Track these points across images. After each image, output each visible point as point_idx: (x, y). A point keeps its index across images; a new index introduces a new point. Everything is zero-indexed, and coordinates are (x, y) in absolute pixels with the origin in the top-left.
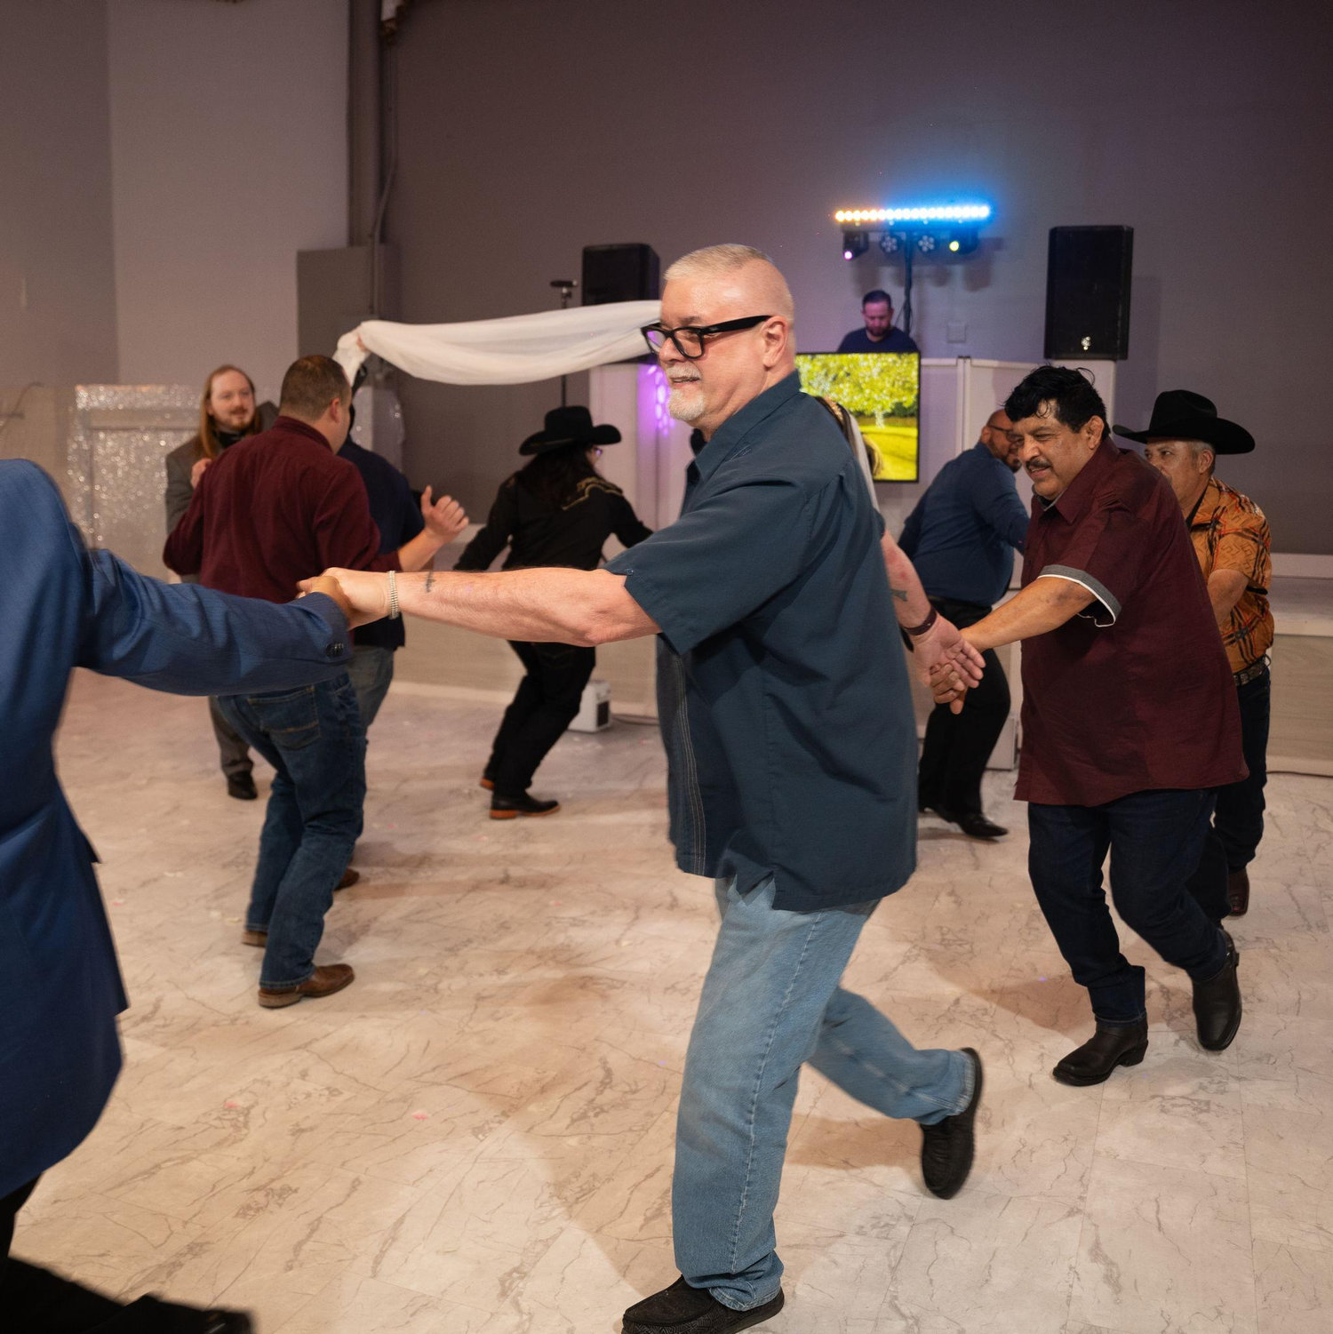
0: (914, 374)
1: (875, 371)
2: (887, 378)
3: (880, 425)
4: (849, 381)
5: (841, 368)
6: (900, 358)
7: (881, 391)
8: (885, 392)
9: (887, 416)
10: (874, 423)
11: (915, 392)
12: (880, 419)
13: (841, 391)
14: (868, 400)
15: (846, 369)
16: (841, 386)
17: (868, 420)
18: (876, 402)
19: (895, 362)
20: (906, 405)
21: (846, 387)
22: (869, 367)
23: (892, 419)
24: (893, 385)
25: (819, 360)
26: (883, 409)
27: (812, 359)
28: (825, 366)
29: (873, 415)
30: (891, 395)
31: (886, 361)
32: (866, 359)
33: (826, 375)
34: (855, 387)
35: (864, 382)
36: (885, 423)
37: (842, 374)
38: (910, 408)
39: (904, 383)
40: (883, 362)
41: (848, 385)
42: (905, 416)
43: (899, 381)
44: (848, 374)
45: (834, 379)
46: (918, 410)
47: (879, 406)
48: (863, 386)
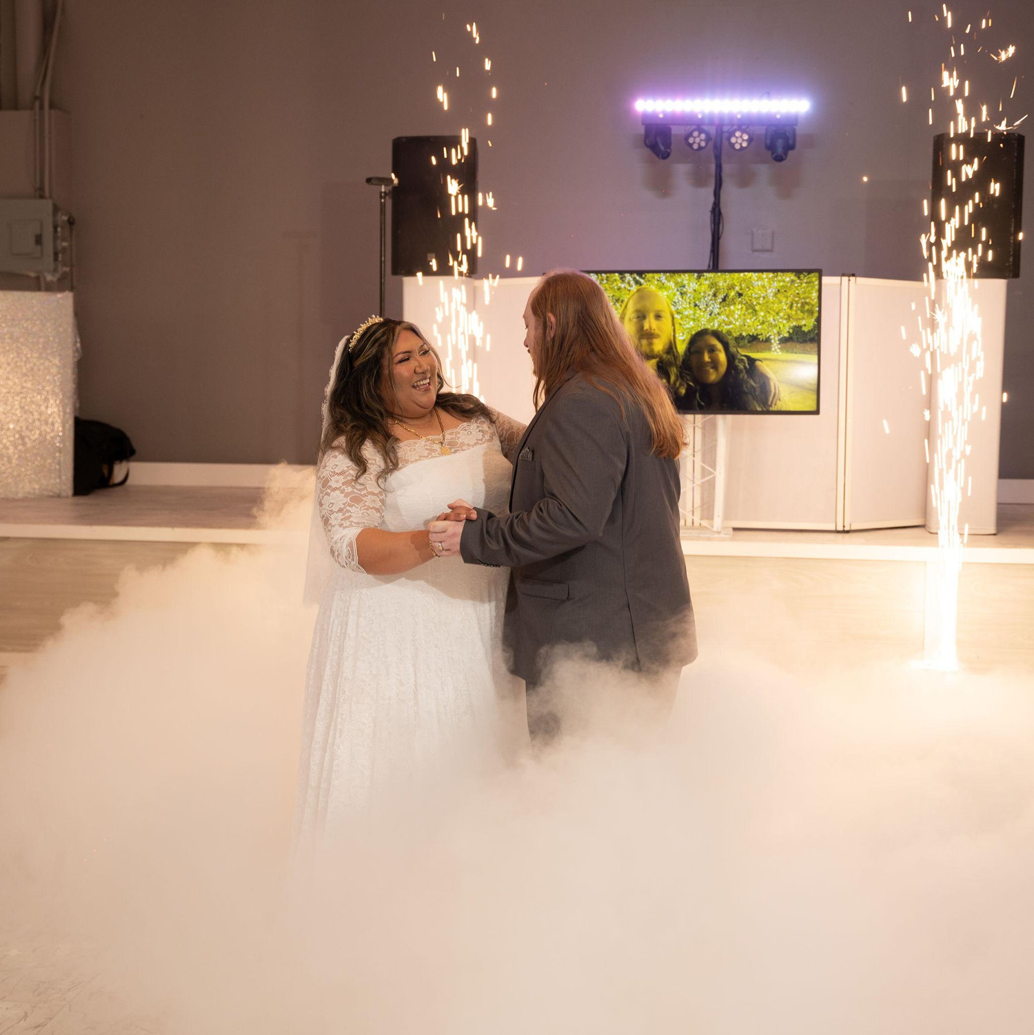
0: (815, 295)
1: (771, 292)
2: (784, 300)
3: (776, 352)
4: (741, 303)
5: (731, 287)
6: (799, 278)
7: (777, 314)
8: (781, 314)
9: (784, 341)
10: (770, 349)
11: (816, 315)
12: (775, 345)
13: (732, 313)
14: (763, 323)
15: (737, 288)
16: (732, 307)
17: (762, 345)
18: (771, 325)
19: (793, 281)
20: (805, 329)
21: (737, 309)
22: (763, 287)
23: (789, 344)
24: (791, 307)
25: (706, 279)
26: (779, 334)
27: (699, 278)
28: (713, 285)
29: (768, 340)
30: (789, 318)
31: (784, 281)
32: (760, 279)
33: (715, 295)
34: (747, 309)
35: (759, 304)
36: (781, 349)
37: (732, 294)
38: (809, 332)
39: (803, 305)
40: (778, 282)
41: (740, 307)
42: (805, 341)
43: (797, 302)
44: (740, 295)
45: (724, 300)
46: (819, 335)
47: (775, 331)
48: (757, 308)
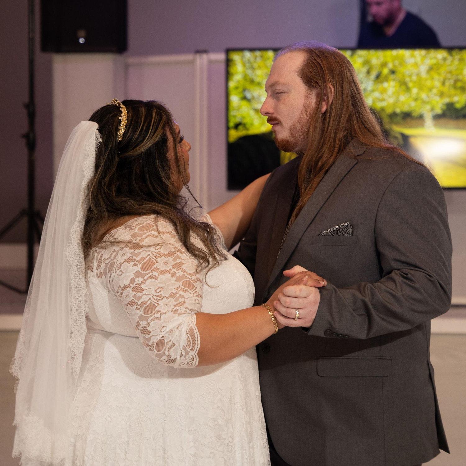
1: (423, 69)
2: (436, 77)
3: (430, 127)
4: (394, 80)
5: (384, 65)
7: (431, 90)
8: (434, 91)
9: (437, 117)
10: (423, 126)
12: (429, 121)
13: (384, 91)
14: (416, 100)
15: (390, 66)
16: (386, 85)
17: (416, 122)
18: (424, 102)
19: (445, 59)
20: (458, 106)
21: (391, 86)
22: (416, 64)
23: (443, 121)
24: (443, 84)
25: (360, 56)
26: (432, 109)
29: (421, 117)
30: (442, 95)
31: (435, 58)
32: (413, 56)
33: (368, 72)
34: (401, 86)
35: (412, 81)
36: (436, 125)
37: (386, 71)
38: (462, 108)
39: (456, 81)
40: (431, 59)
41: (392, 84)
42: (458, 118)
43: (450, 79)
44: (393, 72)
45: (378, 77)
47: (428, 107)
48: (411, 85)
